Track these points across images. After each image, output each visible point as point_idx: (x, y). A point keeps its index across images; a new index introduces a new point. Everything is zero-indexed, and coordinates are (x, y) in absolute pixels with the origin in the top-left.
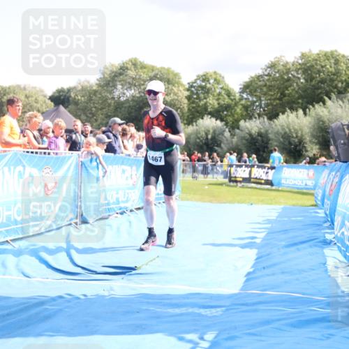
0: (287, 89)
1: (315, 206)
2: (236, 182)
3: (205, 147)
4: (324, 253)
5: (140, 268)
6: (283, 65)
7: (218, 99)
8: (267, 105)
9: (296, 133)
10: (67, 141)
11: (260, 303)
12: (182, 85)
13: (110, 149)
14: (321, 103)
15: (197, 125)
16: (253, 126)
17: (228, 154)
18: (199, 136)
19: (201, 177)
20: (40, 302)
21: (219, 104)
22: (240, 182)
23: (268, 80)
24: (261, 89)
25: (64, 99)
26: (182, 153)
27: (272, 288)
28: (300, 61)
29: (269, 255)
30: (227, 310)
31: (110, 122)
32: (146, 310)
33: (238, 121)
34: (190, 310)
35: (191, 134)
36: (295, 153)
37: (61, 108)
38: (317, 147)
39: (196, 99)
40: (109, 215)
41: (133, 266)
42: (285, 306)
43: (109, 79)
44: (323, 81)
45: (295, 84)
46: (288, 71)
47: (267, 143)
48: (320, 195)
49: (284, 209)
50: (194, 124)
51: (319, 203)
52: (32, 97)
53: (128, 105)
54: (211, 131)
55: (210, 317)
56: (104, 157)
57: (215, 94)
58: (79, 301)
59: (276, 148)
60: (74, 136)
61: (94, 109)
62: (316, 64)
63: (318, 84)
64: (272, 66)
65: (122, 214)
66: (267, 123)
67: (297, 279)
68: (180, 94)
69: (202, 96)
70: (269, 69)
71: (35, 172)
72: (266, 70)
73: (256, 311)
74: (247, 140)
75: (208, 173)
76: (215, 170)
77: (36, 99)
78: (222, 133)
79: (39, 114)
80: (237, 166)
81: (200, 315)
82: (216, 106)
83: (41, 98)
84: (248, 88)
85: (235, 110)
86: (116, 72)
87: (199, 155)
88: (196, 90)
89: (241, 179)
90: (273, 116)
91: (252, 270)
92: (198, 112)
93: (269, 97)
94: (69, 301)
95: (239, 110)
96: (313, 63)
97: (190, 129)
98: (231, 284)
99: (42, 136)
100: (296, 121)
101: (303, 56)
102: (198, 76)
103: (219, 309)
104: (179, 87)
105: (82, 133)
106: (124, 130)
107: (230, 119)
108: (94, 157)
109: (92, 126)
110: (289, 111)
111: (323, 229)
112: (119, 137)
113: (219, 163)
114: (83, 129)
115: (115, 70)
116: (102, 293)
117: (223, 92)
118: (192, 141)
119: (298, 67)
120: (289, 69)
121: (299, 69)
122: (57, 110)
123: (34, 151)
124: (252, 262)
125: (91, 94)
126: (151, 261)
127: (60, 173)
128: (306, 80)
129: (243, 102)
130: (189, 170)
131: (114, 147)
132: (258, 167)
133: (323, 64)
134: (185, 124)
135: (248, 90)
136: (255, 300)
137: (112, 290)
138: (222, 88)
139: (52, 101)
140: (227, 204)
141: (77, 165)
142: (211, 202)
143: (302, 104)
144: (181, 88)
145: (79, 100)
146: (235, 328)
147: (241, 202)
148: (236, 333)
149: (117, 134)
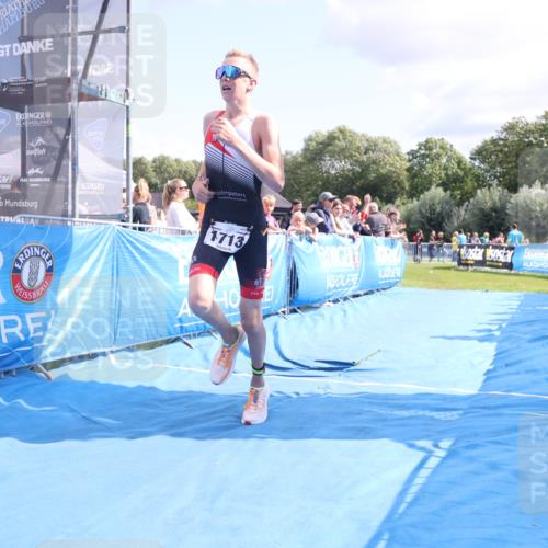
2: (467, 265)
5: (359, 363)
6: (522, 127)
8: (503, 174)
9: (541, 207)
11: (505, 406)
12: (402, 156)
17: (457, 233)
19: (426, 259)
21: (446, 174)
22: (472, 265)
24: (496, 155)
27: (519, 389)
28: (543, 122)
30: (465, 414)
31: (320, 197)
32: (370, 411)
34: (421, 413)
41: (351, 361)
42: (535, 411)
43: (315, 152)
47: (503, 219)
49: (527, 296)
55: (445, 421)
59: (515, 225)
64: (510, 128)
65: (335, 302)
68: (398, 165)
70: (505, 132)
72: (502, 133)
74: (477, 216)
76: (441, 252)
80: (468, 247)
81: (432, 418)
84: (480, 153)
86: (322, 143)
89: (473, 262)
91: (491, 367)
93: (506, 165)
95: (469, 180)
98: (469, 385)
103: (454, 413)
107: (459, 192)
112: (331, 215)
116: (316, 391)
119: (542, 128)
121: (542, 130)
124: (491, 361)
125: (295, 167)
126: (371, 356)
130: (410, 252)
131: (326, 227)
135: (480, 157)
136: (499, 403)
137: (328, 388)
138: (450, 156)
140: (458, 292)
142: (437, 288)
146: (476, 435)
147: (474, 289)
148: (478, 441)
149: (329, 210)
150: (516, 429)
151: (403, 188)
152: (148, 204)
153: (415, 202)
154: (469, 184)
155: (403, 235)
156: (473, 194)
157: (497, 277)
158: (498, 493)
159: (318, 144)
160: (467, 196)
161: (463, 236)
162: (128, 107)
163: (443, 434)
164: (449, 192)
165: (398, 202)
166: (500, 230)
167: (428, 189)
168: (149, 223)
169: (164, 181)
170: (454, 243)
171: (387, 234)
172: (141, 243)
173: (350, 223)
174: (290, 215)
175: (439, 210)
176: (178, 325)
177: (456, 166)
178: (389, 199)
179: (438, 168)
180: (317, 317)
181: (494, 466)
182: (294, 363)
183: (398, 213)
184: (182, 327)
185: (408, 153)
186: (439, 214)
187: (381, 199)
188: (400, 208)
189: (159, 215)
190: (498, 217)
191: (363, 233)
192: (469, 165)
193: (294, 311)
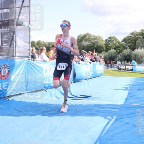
0: (137, 41)
2: (121, 70)
5: (92, 96)
6: (136, 33)
8: (130, 46)
9: (140, 54)
16: (127, 51)
17: (118, 61)
19: (110, 68)
21: (115, 46)
22: (122, 70)
23: (131, 38)
27: (134, 103)
30: (120, 109)
31: (81, 52)
32: (95, 109)
34: (108, 109)
41: (89, 95)
49: (136, 78)
55: (115, 112)
58: (73, 106)
64: (132, 33)
65: (85, 80)
68: (102, 43)
70: (131, 35)
73: (129, 110)
76: (114, 66)
80: (121, 65)
81: (111, 111)
84: (124, 40)
90: (133, 49)
91: (127, 97)
98: (121, 101)
101: (142, 30)
103: (117, 109)
116: (80, 103)
119: (141, 33)
124: (127, 95)
126: (95, 94)
131: (83, 60)
136: (129, 106)
137: (83, 103)
140: (118, 77)
142: (113, 76)
146: (123, 115)
147: (122, 76)
148: (123, 117)
149: (84, 55)
150: (133, 113)
151: (104, 49)
152: (36, 53)
153: (107, 53)
154: (121, 48)
155: (104, 62)
156: (122, 51)
157: (130, 73)
158: (128, 131)
159: (81, 37)
160: (121, 52)
161: (120, 62)
162: (30, 27)
163: (114, 115)
164: (116, 50)
165: (102, 53)
166: (129, 61)
167: (110, 50)
168: (36, 58)
169: (40, 47)
170: (117, 64)
171: (99, 62)
172: (33, 64)
173: (90, 58)
174: (74, 56)
175: (113, 55)
176: (43, 86)
177: (118, 43)
178: (100, 52)
179: (113, 44)
180: (80, 84)
181: (127, 123)
182: (74, 96)
183: (102, 56)
184: (44, 87)
185: (105, 40)
186: (114, 56)
187: (98, 52)
188: (103, 55)
189: (38, 56)
190: (129, 57)
191: (93, 61)
192: (121, 43)
193: (74, 82)
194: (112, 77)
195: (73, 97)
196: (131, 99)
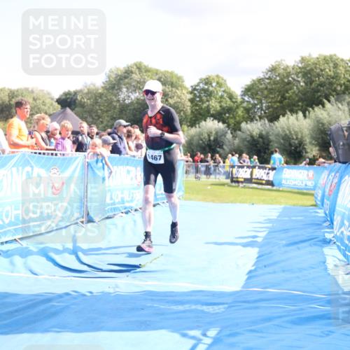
0: (287, 92)
1: (315, 206)
2: (238, 182)
3: (207, 149)
4: (323, 252)
5: (144, 266)
6: (283, 69)
7: (220, 102)
8: (268, 108)
9: (296, 135)
10: (74, 142)
11: (261, 300)
12: (186, 88)
13: (116, 150)
14: (320, 106)
15: (199, 127)
16: (254, 128)
17: (230, 155)
18: (202, 137)
19: (203, 177)
20: (47, 299)
21: (221, 106)
22: (242, 182)
23: (269, 83)
24: (262, 92)
25: (70, 102)
26: (185, 154)
27: (273, 286)
28: (300, 65)
29: (270, 253)
30: (229, 307)
31: (115, 124)
32: (150, 307)
33: (239, 123)
34: (194, 307)
35: (195, 136)
36: (295, 155)
37: (68, 110)
38: (317, 148)
39: (200, 101)
40: (115, 215)
41: (137, 264)
42: (286, 304)
43: (114, 82)
44: (322, 85)
45: (295, 87)
46: (289, 75)
47: (268, 145)
48: (320, 195)
49: (284, 208)
50: (197, 126)
51: (319, 203)
52: (40, 99)
53: (132, 107)
54: (214, 133)
55: (213, 314)
56: (109, 157)
57: (218, 97)
58: (85, 297)
59: (277, 150)
60: (80, 138)
61: (99, 111)
62: (316, 68)
63: (317, 87)
64: (273, 69)
65: (127, 213)
66: (268, 125)
67: (298, 277)
68: (183, 97)
69: (204, 98)
70: (270, 73)
71: (43, 172)
72: (267, 74)
73: (257, 308)
74: (248, 142)
75: (211, 174)
76: (217, 171)
77: (43, 102)
78: (224, 134)
79: (47, 116)
80: (239, 167)
81: (203, 311)
82: (219, 108)
83: (48, 101)
84: (249, 90)
85: (237, 113)
86: (121, 76)
87: (202, 156)
88: (199, 92)
89: (243, 180)
90: (273, 118)
91: (253, 268)
92: (200, 114)
93: (270, 100)
94: (75, 298)
95: (240, 112)
96: (313, 66)
97: (193, 131)
99: (49, 137)
100: (297, 124)
101: (303, 60)
102: (201, 80)
103: (221, 306)
104: (182, 90)
105: (88, 134)
106: (129, 132)
107: (232, 121)
108: (100, 158)
109: (98, 128)
110: (289, 113)
111: (323, 229)
112: (124, 139)
113: (222, 164)
114: (90, 131)
115: (120, 73)
116: (107, 290)
117: (225, 95)
118: (195, 142)
119: (299, 70)
120: (290, 72)
121: (299, 73)
122: (63, 112)
123: (42, 152)
124: (253, 262)
125: (96, 96)
126: (155, 259)
127: (67, 174)
128: (306, 84)
129: (245, 104)
130: (192, 170)
131: (119, 148)
132: (260, 168)
133: (323, 68)
134: (188, 126)
135: (249, 93)
137: (117, 287)
138: (224, 91)
139: (59, 103)
140: (230, 204)
141: (83, 165)
142: (213, 201)
143: (302, 106)
144: (184, 91)
145: (85, 102)
146: (236, 325)
147: (243, 203)
149: (122, 136)
150: (269, 319)
157: (262, 192)
161: (235, 158)
163: (211, 324)
170: (228, 164)
175: (213, 137)
194: (211, 205)
195: (85, 268)
196: (263, 274)
